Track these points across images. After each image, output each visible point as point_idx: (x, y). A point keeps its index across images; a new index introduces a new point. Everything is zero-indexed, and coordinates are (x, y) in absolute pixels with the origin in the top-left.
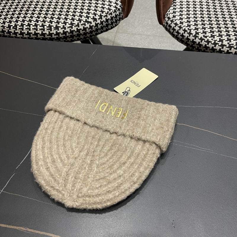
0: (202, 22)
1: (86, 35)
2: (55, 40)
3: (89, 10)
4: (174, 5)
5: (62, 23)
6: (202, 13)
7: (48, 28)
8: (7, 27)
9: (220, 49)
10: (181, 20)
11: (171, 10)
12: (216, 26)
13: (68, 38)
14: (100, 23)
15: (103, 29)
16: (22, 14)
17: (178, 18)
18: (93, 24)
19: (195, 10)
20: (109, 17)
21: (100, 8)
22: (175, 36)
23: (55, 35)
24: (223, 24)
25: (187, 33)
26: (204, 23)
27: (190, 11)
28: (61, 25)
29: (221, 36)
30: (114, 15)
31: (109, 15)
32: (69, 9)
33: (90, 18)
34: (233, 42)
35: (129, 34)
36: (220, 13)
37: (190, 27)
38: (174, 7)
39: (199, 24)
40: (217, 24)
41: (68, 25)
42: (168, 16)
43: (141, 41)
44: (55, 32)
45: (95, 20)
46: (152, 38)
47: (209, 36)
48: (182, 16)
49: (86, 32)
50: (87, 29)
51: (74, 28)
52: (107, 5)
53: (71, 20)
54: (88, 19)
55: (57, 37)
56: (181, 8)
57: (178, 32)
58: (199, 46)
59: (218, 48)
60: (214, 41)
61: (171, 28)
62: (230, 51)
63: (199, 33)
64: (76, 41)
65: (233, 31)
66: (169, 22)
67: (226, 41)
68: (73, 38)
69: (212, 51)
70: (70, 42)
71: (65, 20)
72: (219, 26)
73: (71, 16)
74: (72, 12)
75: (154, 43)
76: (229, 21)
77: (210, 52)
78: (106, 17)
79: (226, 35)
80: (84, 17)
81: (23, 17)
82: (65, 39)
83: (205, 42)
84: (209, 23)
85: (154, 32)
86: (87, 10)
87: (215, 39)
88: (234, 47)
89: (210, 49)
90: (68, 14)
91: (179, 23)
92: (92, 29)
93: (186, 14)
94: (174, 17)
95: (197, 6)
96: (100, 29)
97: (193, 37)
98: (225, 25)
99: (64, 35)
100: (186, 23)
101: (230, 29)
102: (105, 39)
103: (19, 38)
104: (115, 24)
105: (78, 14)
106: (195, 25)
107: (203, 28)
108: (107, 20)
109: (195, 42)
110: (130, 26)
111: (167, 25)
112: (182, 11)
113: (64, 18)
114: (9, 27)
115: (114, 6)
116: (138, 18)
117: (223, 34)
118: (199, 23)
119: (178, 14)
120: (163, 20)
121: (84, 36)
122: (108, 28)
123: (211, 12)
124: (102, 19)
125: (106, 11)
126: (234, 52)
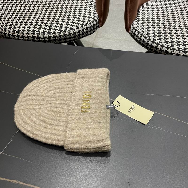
0: (159, 31)
1: (71, 39)
2: (48, 42)
3: (74, 20)
4: (138, 18)
5: (53, 30)
6: (159, 24)
7: (42, 33)
8: (12, 32)
9: (172, 52)
10: (142, 30)
11: (135, 22)
12: (169, 35)
13: (57, 41)
14: (81, 30)
15: (83, 35)
16: (23, 22)
17: (141, 28)
18: (76, 31)
19: (154, 22)
20: (88, 26)
21: (82, 19)
22: (138, 41)
23: (47, 38)
24: (175, 33)
25: (147, 39)
26: (160, 32)
27: (150, 23)
28: (52, 31)
29: (173, 42)
30: (92, 24)
31: (89, 24)
32: (59, 19)
33: (74, 26)
34: (182, 47)
35: (105, 38)
36: (173, 25)
37: (149, 35)
38: (138, 19)
39: (156, 33)
40: (170, 33)
41: (57, 31)
42: (133, 26)
43: (114, 44)
44: (47, 36)
45: (78, 27)
46: (123, 42)
47: (164, 42)
48: (143, 26)
49: (71, 37)
50: (72, 34)
51: (62, 34)
52: (87, 17)
53: (60, 27)
54: (73, 27)
55: (49, 40)
56: (143, 20)
57: (140, 38)
58: (155, 49)
59: (170, 51)
60: (167, 46)
61: (135, 35)
62: (179, 54)
63: (156, 39)
64: (63, 43)
65: (182, 38)
66: (134, 31)
67: (176, 46)
68: (61, 41)
69: (166, 53)
70: (58, 44)
71: (55, 27)
72: (172, 35)
73: (60, 24)
74: (60, 22)
75: (124, 46)
76: (179, 31)
77: (164, 54)
78: (86, 26)
79: (176, 41)
80: (70, 26)
81: (24, 24)
82: (54, 42)
83: (160, 47)
84: (164, 32)
85: (125, 37)
86: (72, 20)
87: (168, 44)
88: (182, 51)
89: (164, 52)
90: (58, 23)
91: (141, 31)
92: (75, 34)
93: (146, 25)
94: (138, 27)
95: (155, 19)
96: (81, 35)
97: (151, 42)
98: (176, 34)
99: (54, 39)
100: (146, 32)
101: (179, 37)
102: (86, 42)
103: (20, 40)
104: (93, 31)
105: (65, 23)
106: (153, 33)
107: (159, 36)
108: (87, 28)
109: (153, 46)
111: (132, 33)
112: (144, 23)
113: (54, 26)
114: (14, 31)
115: (93, 18)
116: (113, 26)
117: (174, 41)
119: (140, 25)
120: (129, 29)
121: (69, 39)
122: (87, 34)
123: (166, 24)
124: (83, 27)
125: (86, 21)
126: (182, 55)
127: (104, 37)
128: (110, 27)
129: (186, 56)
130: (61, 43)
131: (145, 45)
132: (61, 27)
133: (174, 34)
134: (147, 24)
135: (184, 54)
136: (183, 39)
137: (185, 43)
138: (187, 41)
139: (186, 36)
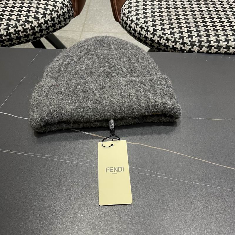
0: (161, 17)
1: (28, 38)
3: (30, 7)
6: (161, 7)
9: (181, 48)
10: (137, 16)
11: (126, 5)
12: (176, 22)
13: (5, 42)
14: (44, 23)
15: (49, 30)
17: (134, 13)
18: (35, 24)
19: (153, 3)
20: (55, 15)
21: (43, 4)
22: (133, 34)
24: (184, 18)
25: (145, 30)
26: (162, 18)
27: (148, 6)
29: (182, 32)
30: (60, 12)
31: (55, 12)
32: (6, 8)
33: (30, 17)
34: (195, 39)
36: (181, 7)
37: (147, 24)
40: (177, 19)
41: (3, 27)
42: (124, 11)
45: (37, 19)
47: (169, 33)
48: (138, 11)
49: (27, 34)
50: (28, 30)
51: (12, 30)
53: (7, 20)
54: (28, 18)
56: (137, 2)
57: (134, 30)
58: (158, 46)
59: (178, 46)
60: (174, 39)
61: (127, 25)
62: (192, 50)
63: (157, 30)
64: (17, 44)
65: (194, 26)
66: (125, 19)
67: (187, 38)
68: (12, 41)
70: (9, 46)
72: (179, 21)
73: (7, 15)
74: (8, 11)
76: (190, 15)
78: (50, 16)
79: (187, 31)
80: (24, 16)
83: (164, 41)
84: (168, 18)
86: (27, 8)
87: (176, 36)
88: (196, 45)
89: (170, 48)
90: (4, 13)
91: (135, 19)
92: (34, 30)
93: (142, 9)
94: (130, 12)
96: (45, 30)
97: (151, 35)
98: (186, 20)
100: (143, 19)
101: (191, 24)
104: (64, 22)
105: (16, 13)
106: (153, 21)
107: (162, 24)
108: (53, 19)
109: (154, 41)
110: (96, 23)
111: (123, 22)
115: (60, 2)
116: (105, 14)
118: (157, 19)
119: (133, 9)
120: (118, 16)
121: (26, 38)
122: (55, 28)
123: (170, 5)
124: (45, 17)
125: (51, 8)
127: (93, 31)
128: (101, 15)
129: (203, 53)
130: (13, 45)
131: (143, 40)
132: (9, 20)
133: (184, 20)
134: (144, 7)
135: (199, 50)
136: (196, 26)
137: (200, 32)
138: (202, 30)
139: (201, 23)
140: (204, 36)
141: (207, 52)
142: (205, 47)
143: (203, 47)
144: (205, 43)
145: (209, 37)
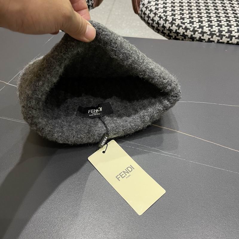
9: (200, 37)
10: (156, 6)
12: (196, 12)
17: (154, 3)
22: (151, 24)
24: (205, 9)
25: (163, 20)
26: (182, 8)
29: (202, 22)
34: (215, 29)
37: (166, 13)
40: (198, 9)
42: (143, 2)
47: (188, 22)
57: (153, 20)
58: (176, 35)
59: (197, 35)
60: (193, 28)
61: (146, 16)
62: (211, 39)
63: (176, 19)
65: (215, 16)
66: (144, 9)
67: (207, 27)
69: (191, 40)
79: (207, 21)
83: (182, 30)
84: (189, 8)
87: (195, 26)
88: (216, 34)
89: (189, 38)
91: (154, 9)
97: (169, 24)
98: (207, 11)
100: (162, 9)
101: (211, 15)
106: (172, 10)
109: (172, 30)
111: (142, 13)
118: (177, 9)
120: (138, 8)
126: (216, 41)
129: (223, 43)
131: (161, 30)
135: (218, 40)
136: (217, 17)
137: (221, 22)
138: (223, 20)
140: (225, 26)
141: (227, 42)
142: (225, 37)
143: (223, 37)
144: (226, 32)
145: (231, 27)
